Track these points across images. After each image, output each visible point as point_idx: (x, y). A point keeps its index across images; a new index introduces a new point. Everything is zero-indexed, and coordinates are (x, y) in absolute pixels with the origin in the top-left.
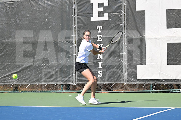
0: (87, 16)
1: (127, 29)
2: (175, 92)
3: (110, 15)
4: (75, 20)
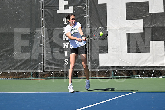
0: (54, 9)
1: (90, 21)
2: (134, 78)
3: (75, 8)
4: (43, 13)
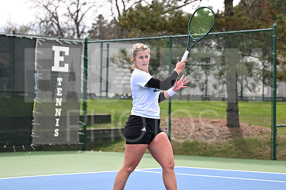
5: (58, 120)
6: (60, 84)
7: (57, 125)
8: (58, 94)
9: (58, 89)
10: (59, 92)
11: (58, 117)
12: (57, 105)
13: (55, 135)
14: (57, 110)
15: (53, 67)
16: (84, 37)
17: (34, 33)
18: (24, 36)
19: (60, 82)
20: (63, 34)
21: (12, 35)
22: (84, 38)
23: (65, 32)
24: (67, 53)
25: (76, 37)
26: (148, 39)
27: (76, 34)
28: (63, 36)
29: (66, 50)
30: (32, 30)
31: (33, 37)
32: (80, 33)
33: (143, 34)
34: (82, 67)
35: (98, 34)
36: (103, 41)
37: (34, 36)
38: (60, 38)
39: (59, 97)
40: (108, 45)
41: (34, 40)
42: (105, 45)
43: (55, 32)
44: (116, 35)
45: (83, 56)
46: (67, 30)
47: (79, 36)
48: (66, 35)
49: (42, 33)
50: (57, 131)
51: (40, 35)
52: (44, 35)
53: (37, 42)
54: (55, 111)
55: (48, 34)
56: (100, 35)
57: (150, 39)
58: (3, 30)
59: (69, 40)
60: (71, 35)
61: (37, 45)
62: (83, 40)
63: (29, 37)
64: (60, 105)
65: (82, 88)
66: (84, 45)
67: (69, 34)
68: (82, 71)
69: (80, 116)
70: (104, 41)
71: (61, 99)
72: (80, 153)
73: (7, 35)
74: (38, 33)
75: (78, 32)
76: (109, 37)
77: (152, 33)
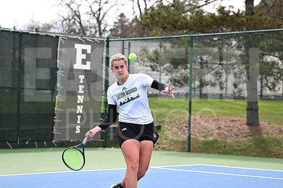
5: (79, 117)
6: (81, 82)
7: (79, 122)
8: (80, 92)
9: (80, 86)
10: (80, 89)
11: (79, 114)
12: (79, 102)
13: (77, 132)
14: (78, 107)
15: (75, 65)
16: (106, 35)
17: (56, 31)
18: (47, 34)
19: (82, 80)
20: (86, 32)
21: (35, 33)
22: (106, 37)
23: (87, 30)
24: (89, 51)
25: (97, 35)
26: (170, 38)
27: (98, 32)
28: (85, 34)
29: (88, 48)
30: (55, 28)
31: (56, 35)
32: (101, 31)
33: (164, 33)
34: (104, 65)
35: (120, 32)
36: (124, 39)
37: (57, 33)
38: (82, 36)
39: (81, 94)
40: (130, 43)
41: (57, 38)
42: (126, 43)
43: (77, 30)
44: (138, 34)
45: (105, 54)
46: (89, 28)
47: (101, 34)
48: (88, 33)
49: (65, 31)
50: (78, 127)
51: (62, 33)
52: (66, 33)
53: (59, 40)
54: (77, 108)
55: (70, 32)
56: (121, 34)
57: (171, 38)
58: (26, 27)
59: (91, 38)
60: (93, 33)
61: (59, 43)
62: (105, 38)
63: (52, 35)
64: (82, 102)
65: (103, 86)
66: (106, 43)
67: (91, 32)
68: (104, 69)
69: (101, 113)
70: (126, 39)
71: (83, 97)
72: (101, 150)
73: (30, 33)
74: (60, 31)
75: (100, 30)
76: (131, 35)
77: (173, 32)
